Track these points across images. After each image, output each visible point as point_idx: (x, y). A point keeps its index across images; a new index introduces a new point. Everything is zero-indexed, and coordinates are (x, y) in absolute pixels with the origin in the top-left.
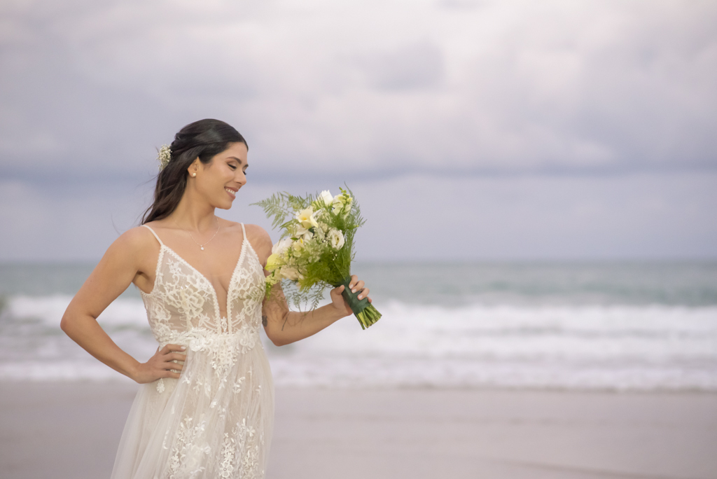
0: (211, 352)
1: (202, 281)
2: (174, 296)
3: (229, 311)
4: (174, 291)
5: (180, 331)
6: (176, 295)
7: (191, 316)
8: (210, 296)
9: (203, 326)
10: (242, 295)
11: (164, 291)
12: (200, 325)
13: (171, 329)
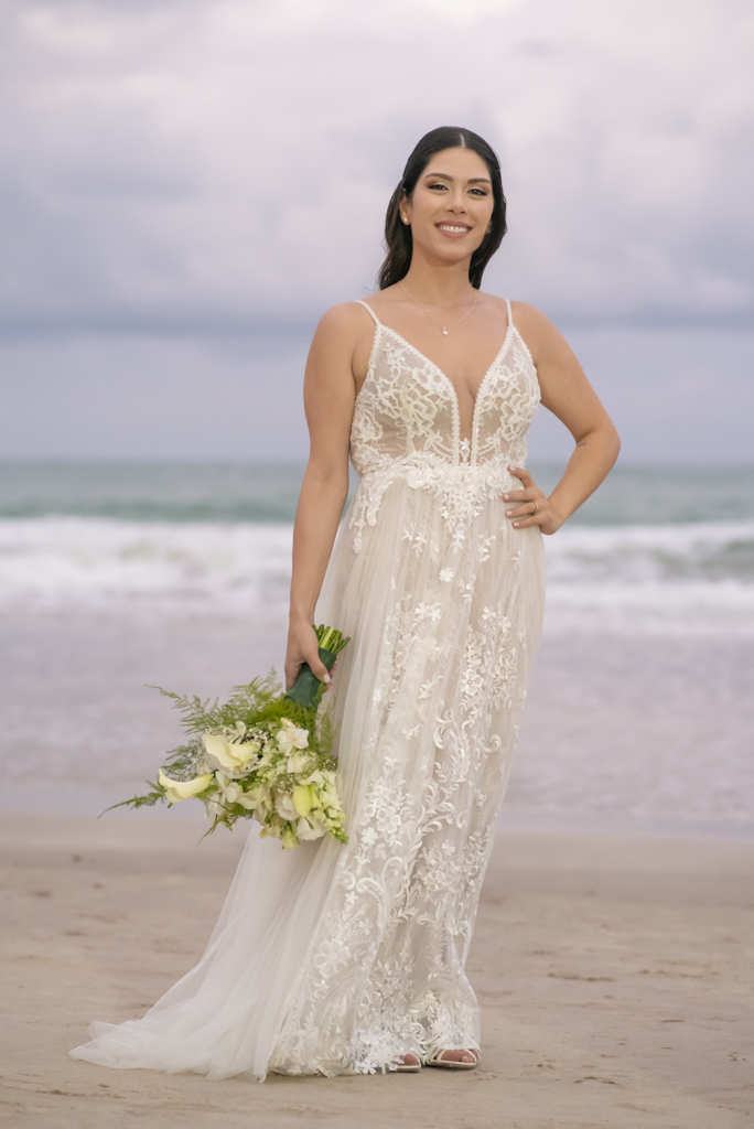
0: (439, 492)
1: (437, 379)
2: (390, 399)
3: (476, 430)
4: (391, 393)
5: (394, 455)
6: (394, 398)
7: (415, 433)
8: (449, 403)
9: (431, 450)
10: (499, 406)
11: (375, 392)
12: (425, 448)
13: (380, 452)
